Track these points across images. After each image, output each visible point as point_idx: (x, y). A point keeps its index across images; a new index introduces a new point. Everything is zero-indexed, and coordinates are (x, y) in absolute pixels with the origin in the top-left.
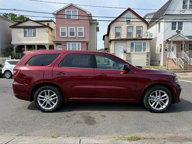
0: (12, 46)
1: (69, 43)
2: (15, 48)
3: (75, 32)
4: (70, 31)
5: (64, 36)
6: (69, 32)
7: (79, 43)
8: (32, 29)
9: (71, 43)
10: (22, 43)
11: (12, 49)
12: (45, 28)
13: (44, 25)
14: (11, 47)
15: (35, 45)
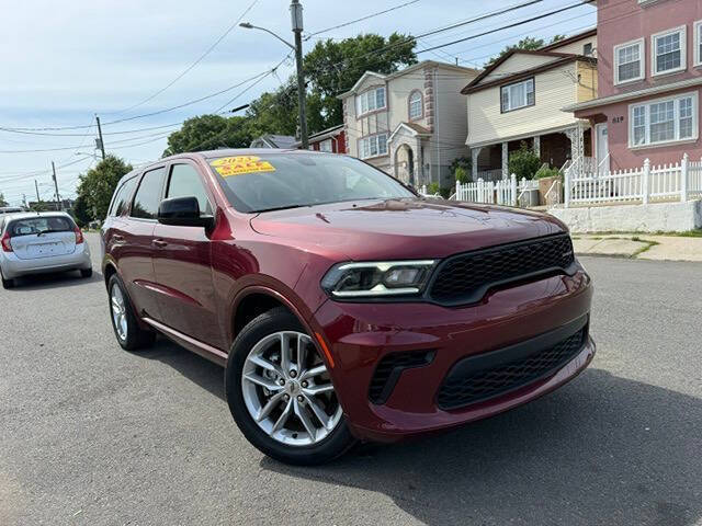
0: (469, 150)
1: (638, 105)
2: (476, 155)
3: (682, 48)
4: (660, 50)
5: (630, 77)
6: (654, 55)
7: (684, 96)
8: (525, 82)
9: (647, 105)
10: (496, 137)
11: (468, 161)
12: (566, 68)
13: (564, 55)
14: (466, 156)
15: (533, 138)
